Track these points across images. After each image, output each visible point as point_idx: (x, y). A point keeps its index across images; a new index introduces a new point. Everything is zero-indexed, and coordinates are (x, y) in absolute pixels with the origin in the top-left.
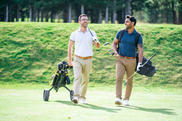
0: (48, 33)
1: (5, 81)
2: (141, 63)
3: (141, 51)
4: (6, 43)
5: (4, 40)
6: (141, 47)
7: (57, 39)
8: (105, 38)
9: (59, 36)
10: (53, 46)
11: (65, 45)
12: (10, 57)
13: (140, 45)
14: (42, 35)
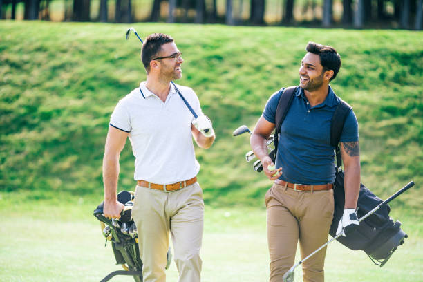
0: (210, 58)
1: (76, 192)
2: (353, 211)
3: (352, 166)
4: (94, 84)
5: (91, 75)
6: (352, 155)
7: (230, 76)
8: (362, 73)
9: (239, 65)
10: (217, 94)
11: (249, 92)
12: (97, 126)
13: (349, 147)
14: (194, 64)
